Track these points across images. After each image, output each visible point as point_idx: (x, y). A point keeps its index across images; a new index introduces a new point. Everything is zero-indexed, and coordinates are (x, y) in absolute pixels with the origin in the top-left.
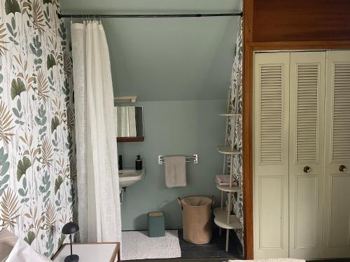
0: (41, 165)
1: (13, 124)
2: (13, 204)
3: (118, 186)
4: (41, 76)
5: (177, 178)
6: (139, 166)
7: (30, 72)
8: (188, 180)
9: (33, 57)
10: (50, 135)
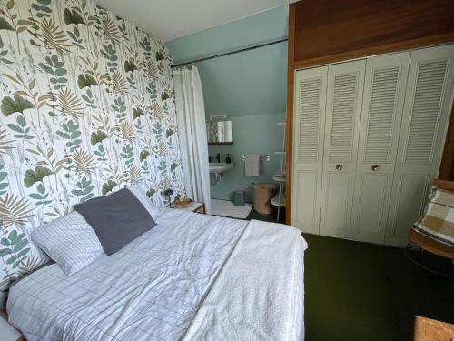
0: (158, 155)
1: (135, 132)
2: (138, 173)
3: (208, 172)
4: (156, 105)
5: (253, 170)
6: (228, 161)
7: (147, 103)
8: (261, 171)
9: (148, 95)
10: (165, 139)
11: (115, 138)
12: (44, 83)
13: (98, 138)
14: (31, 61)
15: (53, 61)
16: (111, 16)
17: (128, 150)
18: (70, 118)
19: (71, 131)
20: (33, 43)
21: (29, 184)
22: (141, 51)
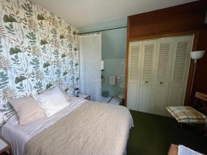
0: (71, 74)
1: (62, 64)
4: (72, 53)
7: (68, 52)
9: (68, 49)
10: (74, 67)
11: (53, 65)
12: (27, 43)
13: (46, 65)
14: (23, 34)
15: (31, 34)
16: (56, 17)
17: (59, 71)
18: (36, 57)
19: (35, 62)
20: (24, 27)
21: (16, 82)
22: (67, 31)
